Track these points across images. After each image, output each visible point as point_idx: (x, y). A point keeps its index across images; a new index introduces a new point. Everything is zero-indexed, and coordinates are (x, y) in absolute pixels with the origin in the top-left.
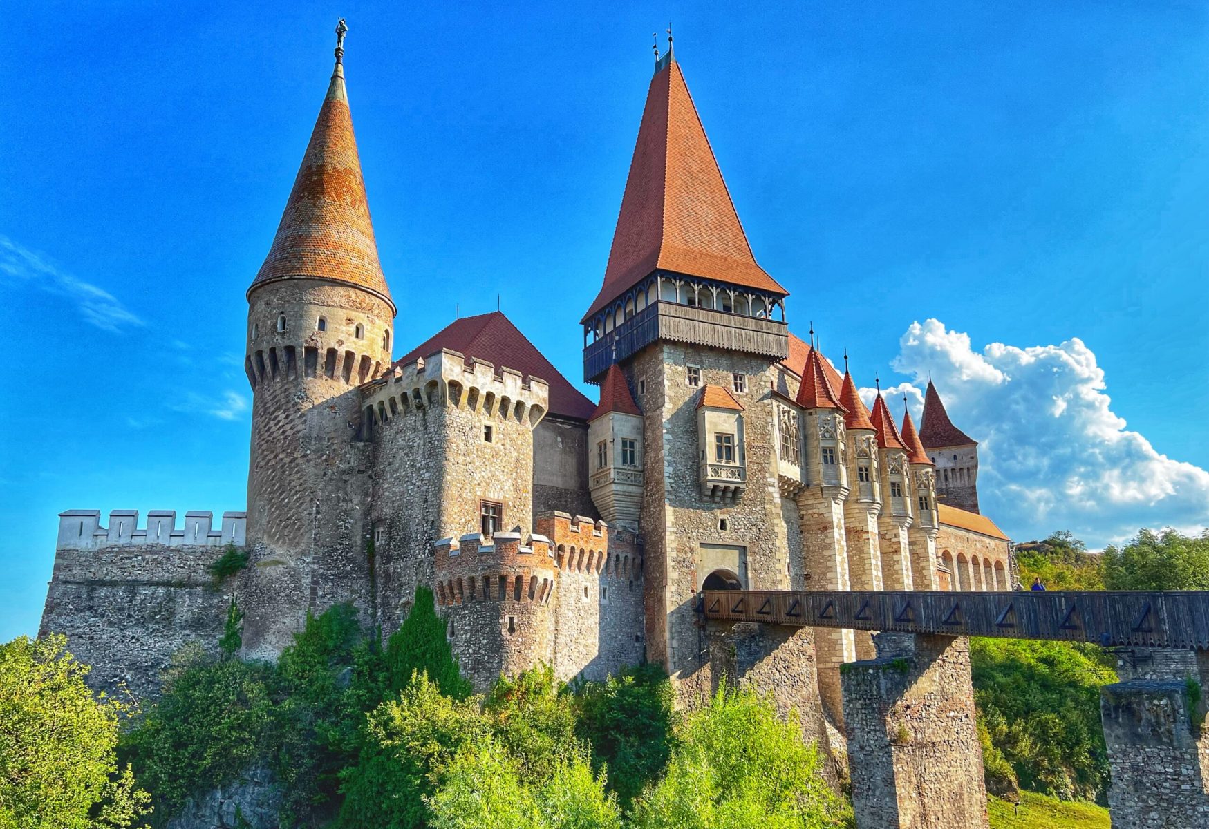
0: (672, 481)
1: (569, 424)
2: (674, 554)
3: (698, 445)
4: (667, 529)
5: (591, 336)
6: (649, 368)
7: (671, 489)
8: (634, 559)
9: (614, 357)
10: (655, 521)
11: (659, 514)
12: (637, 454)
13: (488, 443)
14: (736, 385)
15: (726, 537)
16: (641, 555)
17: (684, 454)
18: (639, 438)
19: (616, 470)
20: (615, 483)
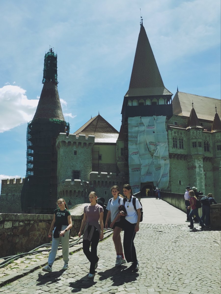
13: (75, 155)
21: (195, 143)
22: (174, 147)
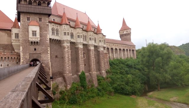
2: (22, 56)
3: (29, 33)
4: (21, 51)
12: (19, 36)
15: (36, 52)
19: (13, 40)
20: (13, 43)
21: (66, 33)
22: (53, 34)
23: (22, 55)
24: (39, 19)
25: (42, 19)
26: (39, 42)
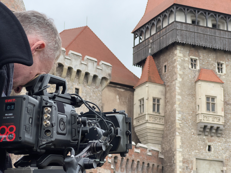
0: (180, 122)
1: (123, 89)
2: (181, 164)
3: (196, 102)
4: (177, 150)
5: (137, 39)
6: (169, 58)
7: (179, 127)
8: (158, 166)
9: (150, 52)
10: (170, 145)
11: (173, 141)
12: (161, 107)
14: (218, 68)
15: (211, 155)
16: (162, 164)
17: (188, 107)
18: (162, 97)
19: (149, 115)
20: (148, 123)
23: (181, 159)
24: (218, 64)
25: (224, 66)
26: (221, 127)
